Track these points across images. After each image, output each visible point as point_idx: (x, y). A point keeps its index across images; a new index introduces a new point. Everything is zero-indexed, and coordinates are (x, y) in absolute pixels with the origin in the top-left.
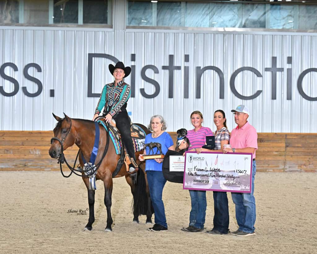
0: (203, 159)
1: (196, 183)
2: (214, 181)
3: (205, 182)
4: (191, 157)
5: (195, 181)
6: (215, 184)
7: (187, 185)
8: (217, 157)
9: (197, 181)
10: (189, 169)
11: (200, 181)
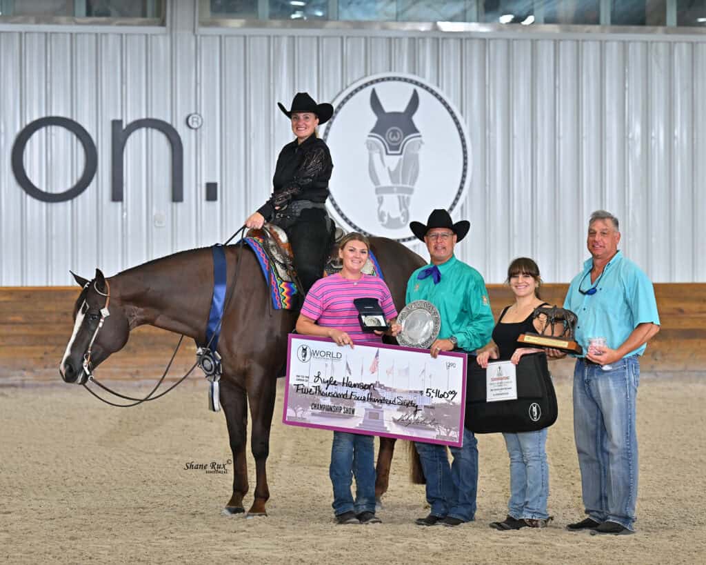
0: (339, 356)
1: (320, 411)
2: (368, 412)
3: (343, 411)
4: (304, 350)
5: (315, 406)
6: (370, 418)
7: (294, 415)
8: (377, 355)
9: (322, 407)
10: (298, 376)
11: (329, 409)
